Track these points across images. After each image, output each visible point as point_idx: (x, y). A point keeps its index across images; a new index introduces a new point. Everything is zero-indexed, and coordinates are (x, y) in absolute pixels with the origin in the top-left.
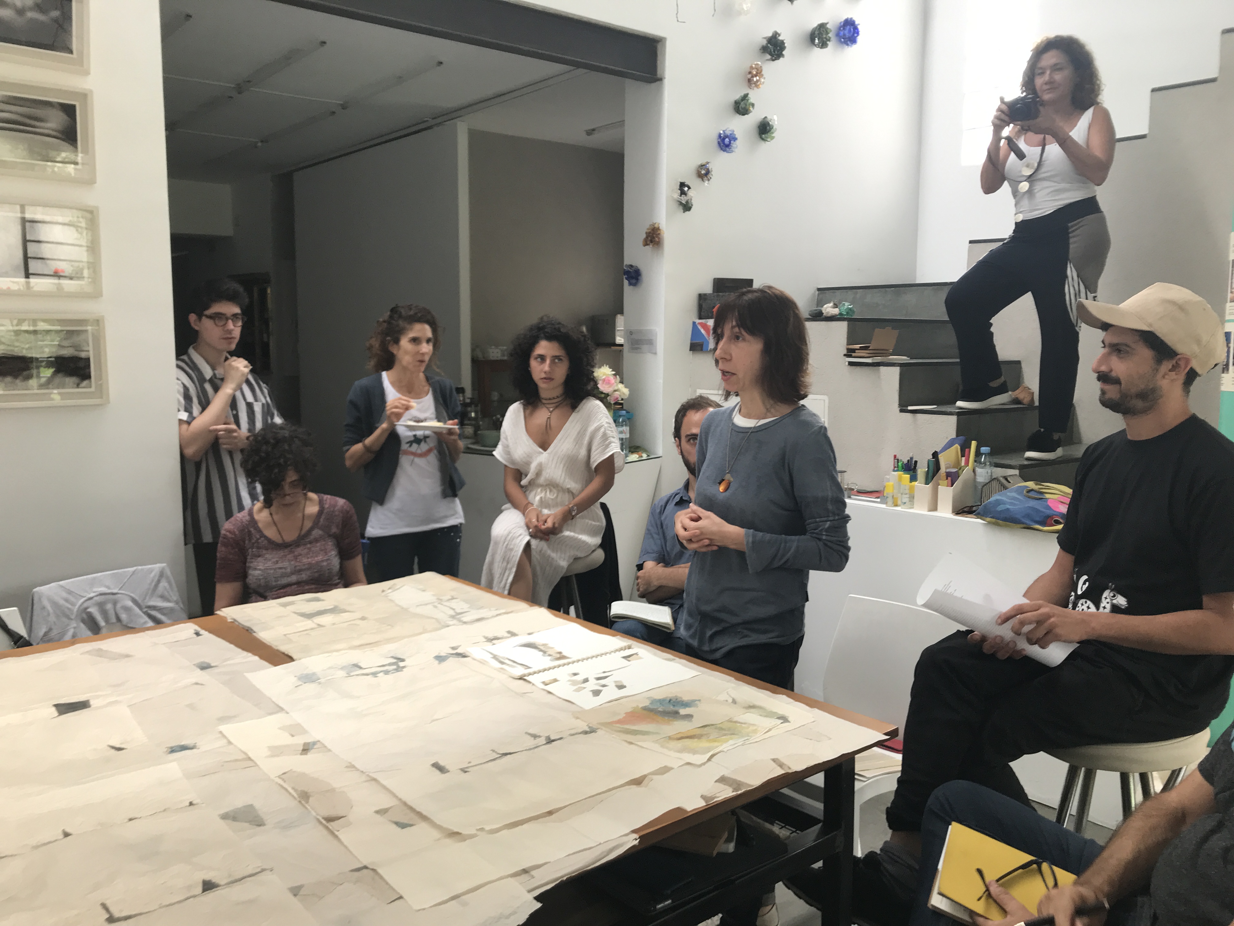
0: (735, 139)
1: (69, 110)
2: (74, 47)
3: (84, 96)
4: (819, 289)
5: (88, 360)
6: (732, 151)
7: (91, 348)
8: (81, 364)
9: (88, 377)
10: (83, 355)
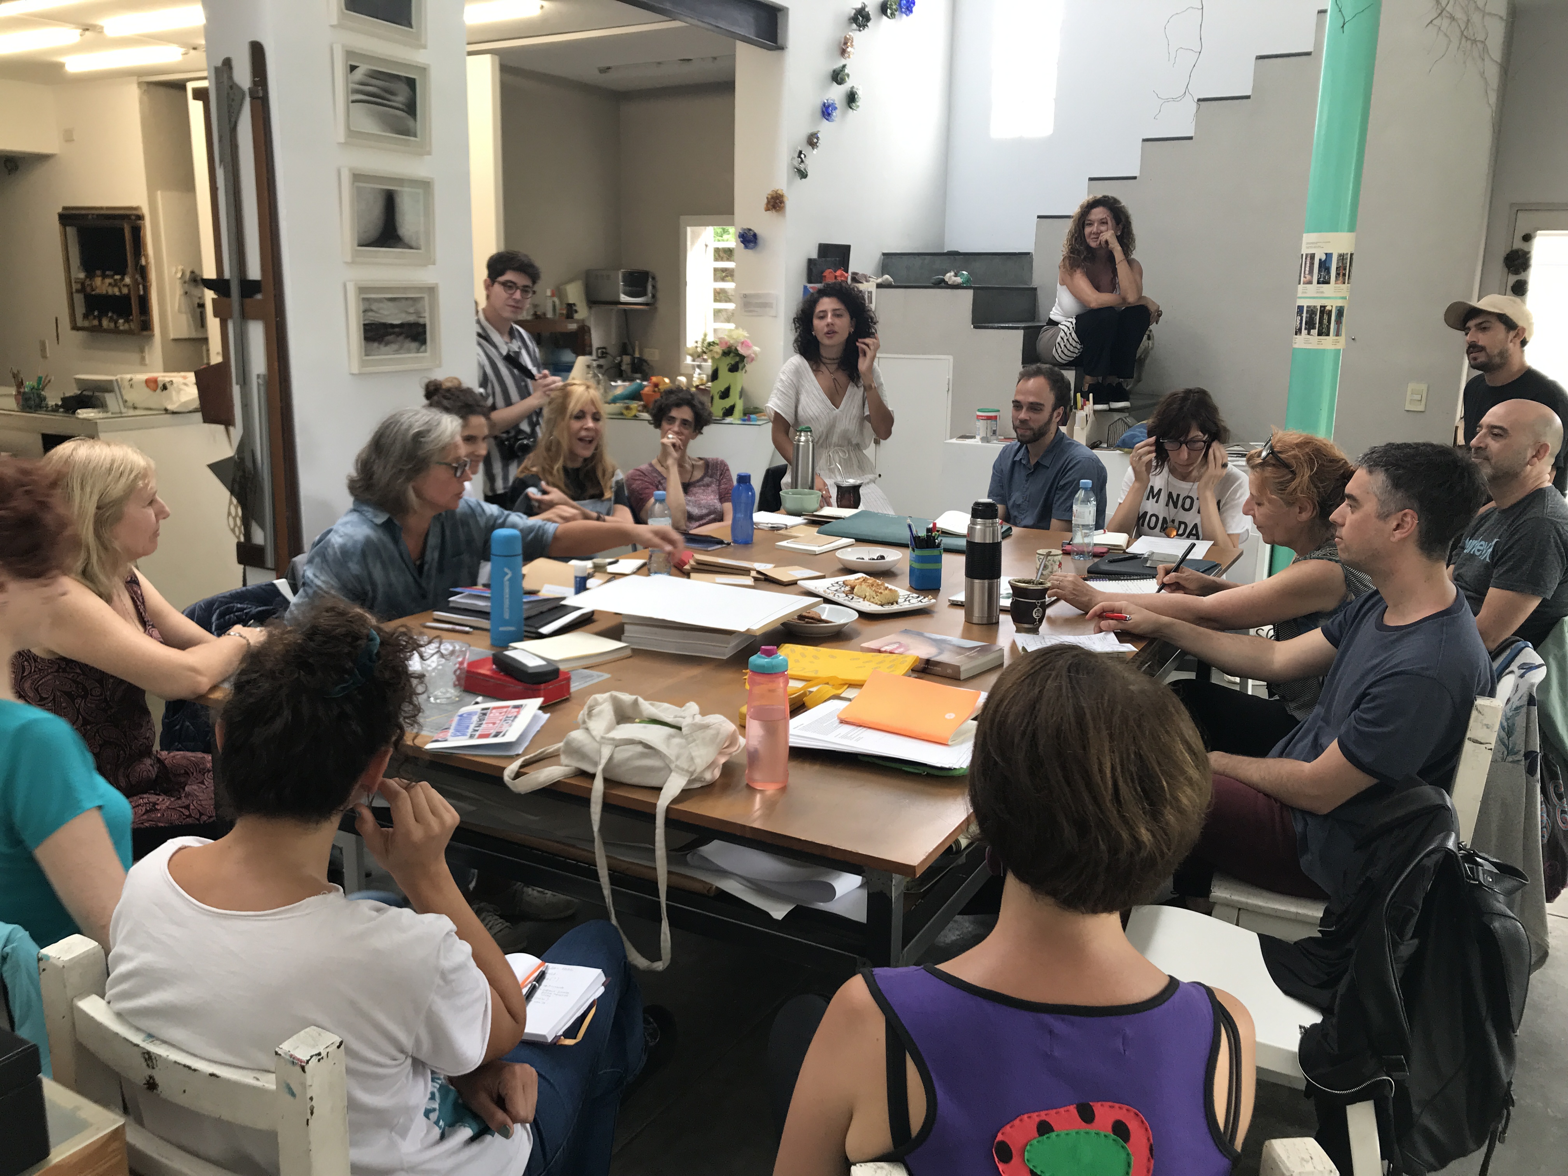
0: (836, 108)
1: (411, 83)
2: (414, 23)
3: (423, 70)
4: (884, 254)
5: (424, 326)
6: (833, 121)
7: (427, 315)
8: (420, 330)
9: (423, 342)
10: (421, 321)
